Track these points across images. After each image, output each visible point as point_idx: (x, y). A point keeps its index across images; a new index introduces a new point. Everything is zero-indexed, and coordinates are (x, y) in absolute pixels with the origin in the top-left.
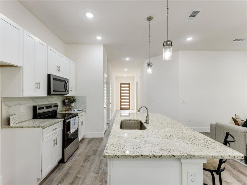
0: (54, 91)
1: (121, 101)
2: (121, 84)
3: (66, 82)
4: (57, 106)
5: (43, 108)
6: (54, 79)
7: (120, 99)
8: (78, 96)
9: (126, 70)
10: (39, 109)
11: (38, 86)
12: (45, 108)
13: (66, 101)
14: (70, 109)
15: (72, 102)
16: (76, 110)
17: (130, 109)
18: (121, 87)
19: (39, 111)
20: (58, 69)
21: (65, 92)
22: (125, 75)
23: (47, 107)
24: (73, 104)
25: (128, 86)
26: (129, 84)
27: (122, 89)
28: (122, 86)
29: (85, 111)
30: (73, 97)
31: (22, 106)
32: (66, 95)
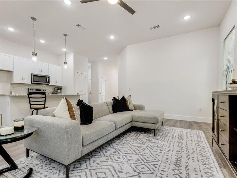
0: (33, 81)
3: (46, 77)
4: (45, 90)
6: (33, 76)
8: (63, 86)
11: (23, 79)
12: (35, 90)
13: (56, 89)
19: (30, 91)
21: (46, 82)
24: (59, 91)
31: (21, 88)
32: (49, 85)
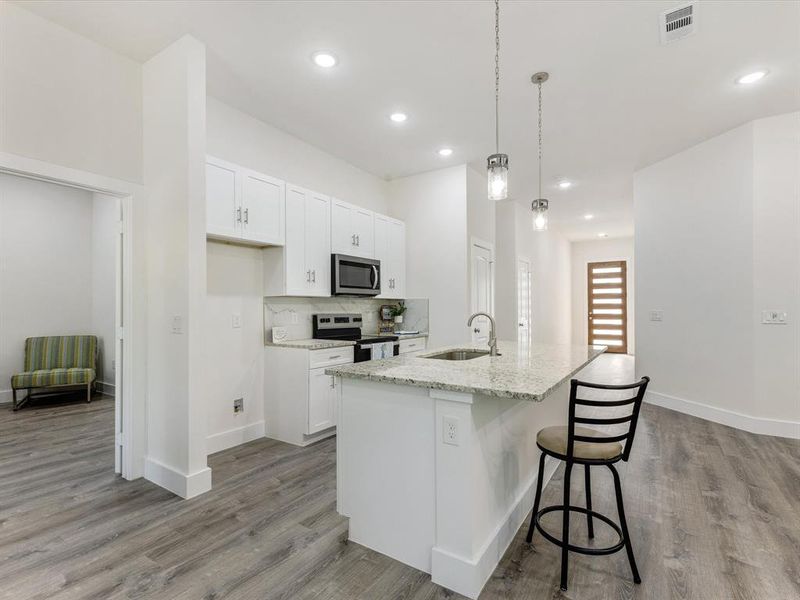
0: (341, 286)
1: (590, 322)
2: (591, 266)
3: (372, 269)
4: (360, 320)
5: (328, 320)
6: (342, 262)
7: (589, 316)
8: (412, 301)
9: (589, 217)
10: (322, 321)
11: (311, 277)
12: (332, 320)
13: (385, 311)
14: (391, 330)
15: (396, 313)
16: (402, 332)
17: (626, 353)
18: (591, 276)
19: (321, 326)
20: (356, 242)
21: (372, 288)
22: (601, 235)
23: (338, 320)
24: (399, 319)
25: (618, 270)
26: (623, 264)
27: (595, 281)
28: (595, 271)
29: (426, 336)
30: (401, 302)
31: (293, 314)
32: (377, 297)
